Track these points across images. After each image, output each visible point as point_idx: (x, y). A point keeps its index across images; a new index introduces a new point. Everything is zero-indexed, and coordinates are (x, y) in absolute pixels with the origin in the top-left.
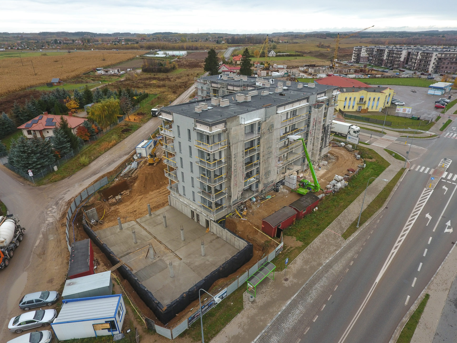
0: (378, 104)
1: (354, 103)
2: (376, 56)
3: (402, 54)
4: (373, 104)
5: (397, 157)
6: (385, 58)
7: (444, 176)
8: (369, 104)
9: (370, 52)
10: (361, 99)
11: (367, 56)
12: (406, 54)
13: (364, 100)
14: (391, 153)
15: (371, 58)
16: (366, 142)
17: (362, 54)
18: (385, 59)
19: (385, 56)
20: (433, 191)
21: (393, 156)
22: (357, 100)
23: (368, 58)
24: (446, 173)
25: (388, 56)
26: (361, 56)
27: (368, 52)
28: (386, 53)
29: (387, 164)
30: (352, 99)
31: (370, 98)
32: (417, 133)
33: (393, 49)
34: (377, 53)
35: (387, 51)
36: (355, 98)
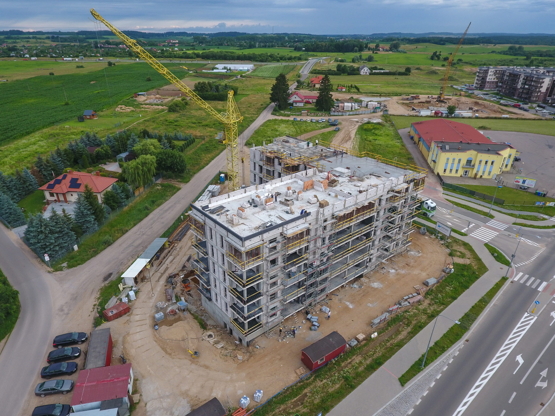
0: (491, 169)
1: (458, 167)
2: (507, 82)
3: (543, 82)
4: (485, 169)
5: (499, 258)
6: (519, 85)
8: (479, 168)
9: (501, 75)
10: (469, 162)
11: (496, 80)
12: (550, 83)
13: (472, 163)
14: (493, 251)
15: (500, 84)
16: (463, 231)
17: (488, 77)
18: (519, 87)
19: (520, 83)
21: (494, 257)
22: (464, 162)
23: (497, 83)
25: (524, 84)
26: (488, 80)
27: (497, 76)
28: (521, 79)
29: (483, 269)
30: (456, 162)
31: (481, 161)
32: (536, 219)
33: (532, 75)
34: (509, 78)
35: (523, 77)
36: (460, 160)
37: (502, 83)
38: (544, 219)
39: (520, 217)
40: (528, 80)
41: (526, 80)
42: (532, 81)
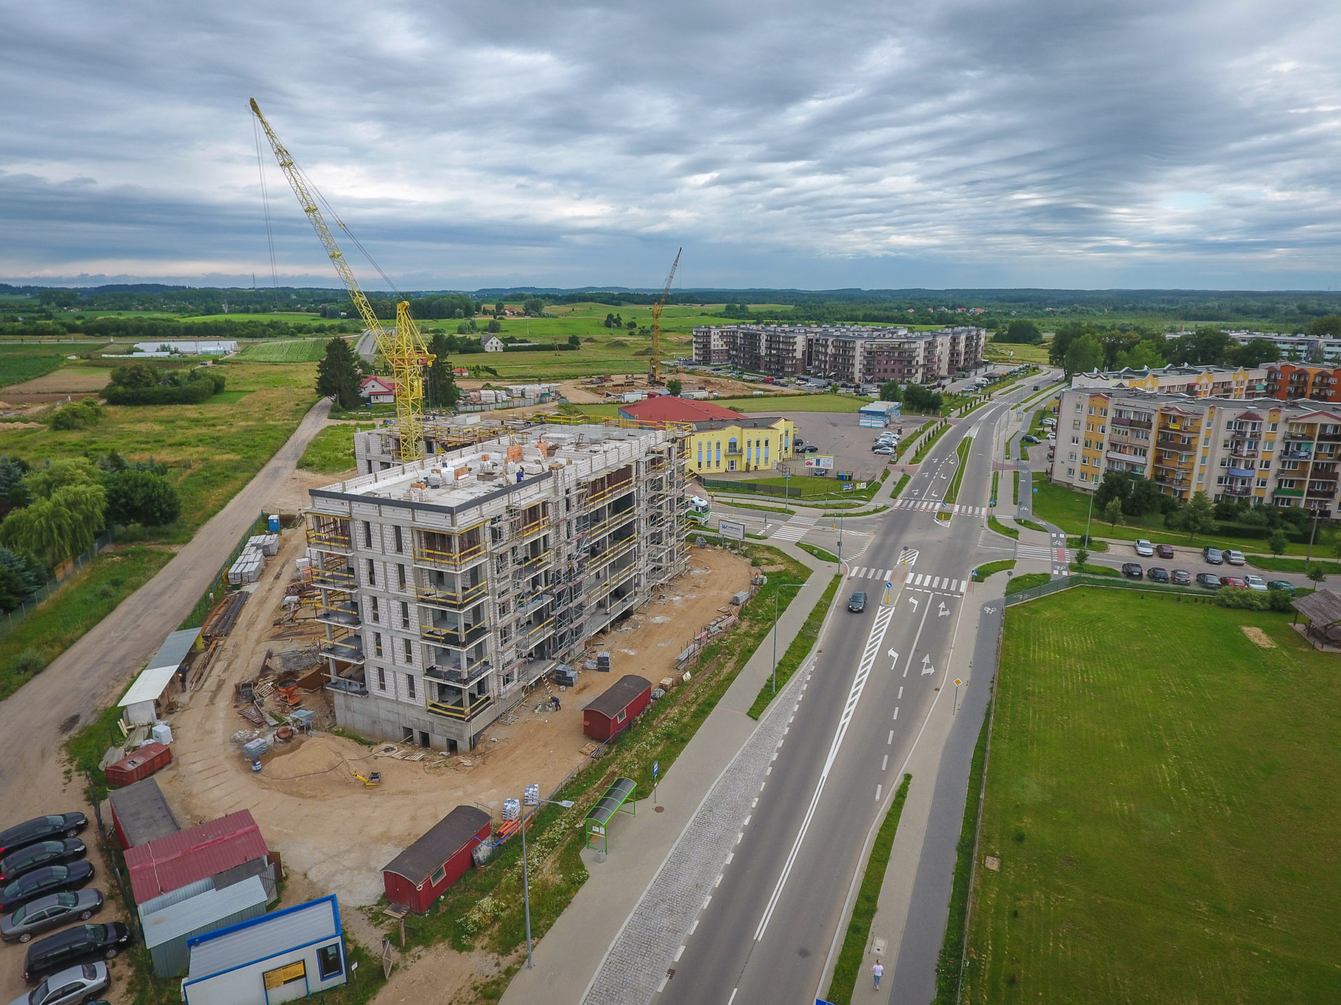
0: (767, 453)
1: (718, 456)
2: (744, 348)
3: (795, 343)
4: (758, 454)
5: (821, 556)
6: (763, 351)
7: (909, 581)
8: (749, 454)
9: (730, 338)
10: (733, 445)
11: (724, 347)
12: (804, 343)
13: (738, 448)
14: (810, 550)
15: (734, 353)
16: (759, 534)
17: (713, 343)
18: (763, 353)
19: (763, 348)
20: (894, 608)
21: (814, 555)
22: (725, 447)
23: (727, 351)
24: (911, 575)
25: (769, 348)
26: (712, 348)
27: (725, 340)
28: (763, 341)
29: (806, 572)
30: (714, 447)
31: (749, 443)
32: (850, 506)
33: (777, 334)
34: (745, 342)
35: (765, 337)
36: (718, 444)
37: (736, 350)
38: (860, 505)
39: (827, 507)
40: (774, 342)
41: (770, 341)
42: (779, 342)
